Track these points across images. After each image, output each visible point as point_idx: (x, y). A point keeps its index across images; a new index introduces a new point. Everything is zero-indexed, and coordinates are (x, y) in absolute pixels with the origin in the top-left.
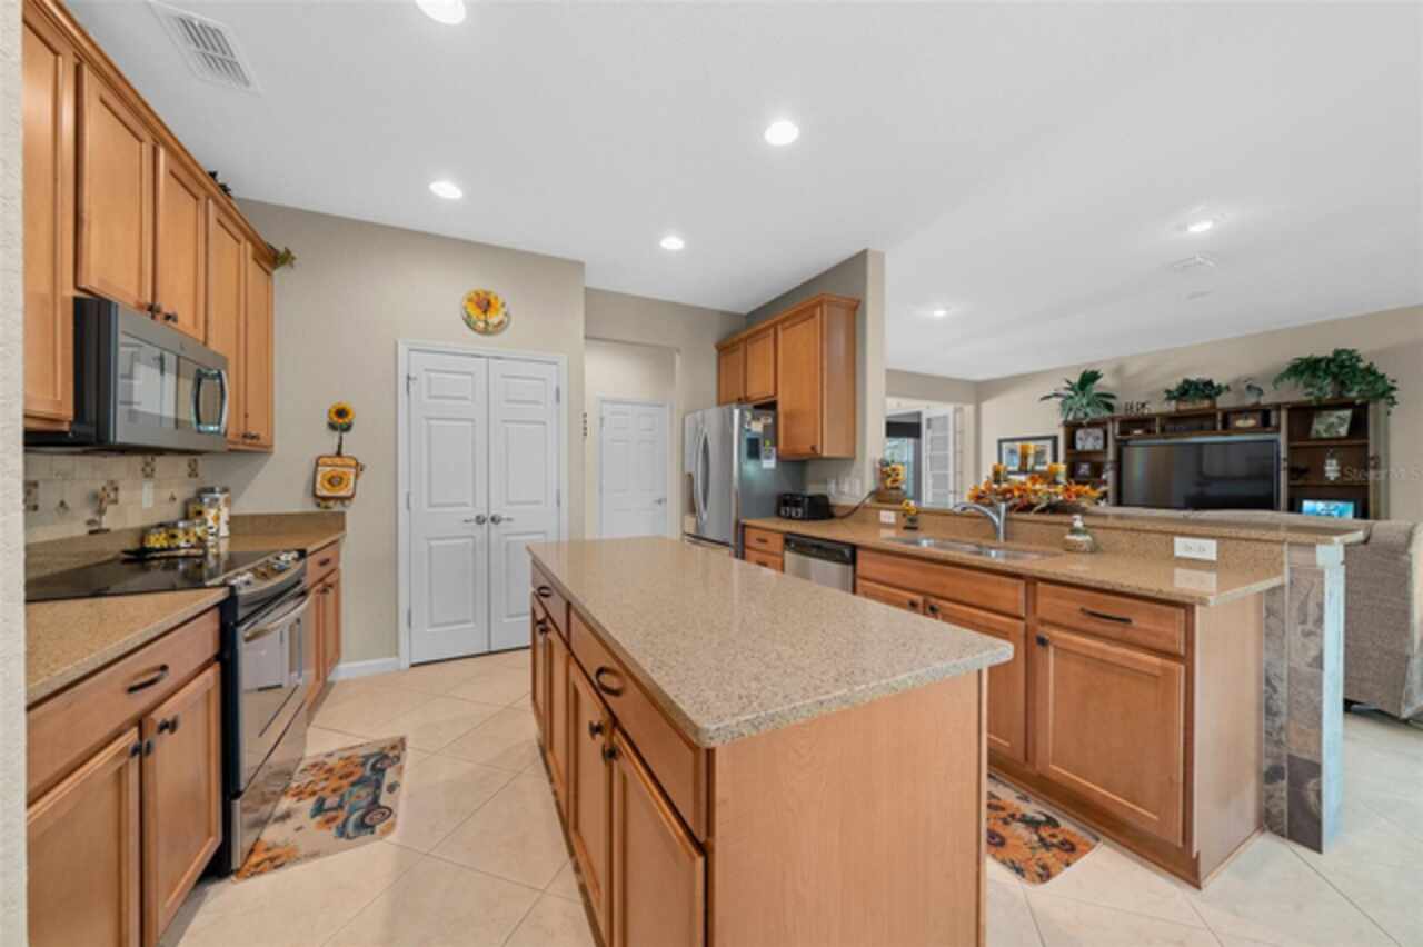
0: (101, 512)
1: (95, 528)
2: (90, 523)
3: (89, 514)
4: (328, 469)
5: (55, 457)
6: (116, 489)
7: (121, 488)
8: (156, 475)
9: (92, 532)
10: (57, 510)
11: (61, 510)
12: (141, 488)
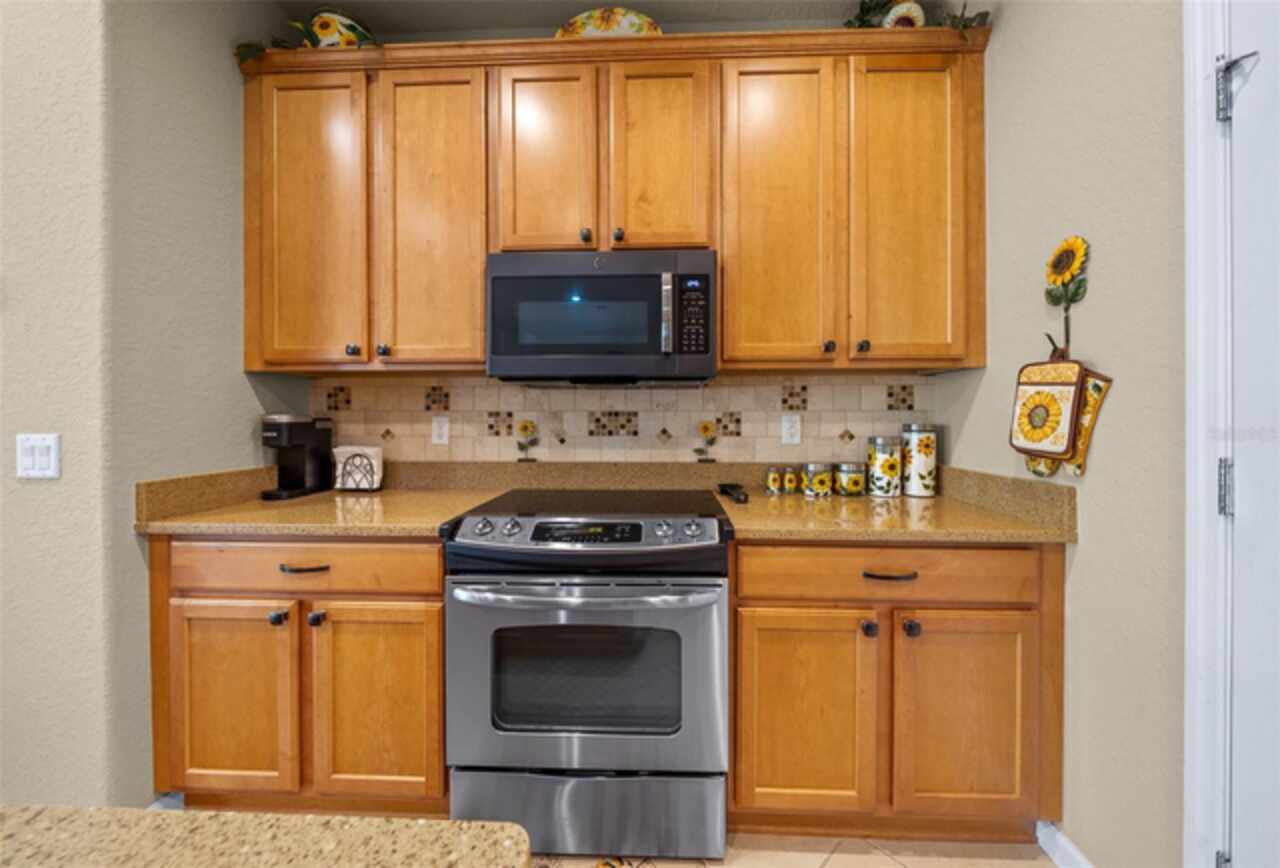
0: (711, 442)
1: (703, 457)
2: (699, 451)
3: (699, 443)
4: (1032, 390)
5: (655, 391)
6: (738, 421)
7: (743, 419)
8: (810, 406)
9: (700, 461)
10: (658, 437)
11: (664, 437)
12: (780, 421)
